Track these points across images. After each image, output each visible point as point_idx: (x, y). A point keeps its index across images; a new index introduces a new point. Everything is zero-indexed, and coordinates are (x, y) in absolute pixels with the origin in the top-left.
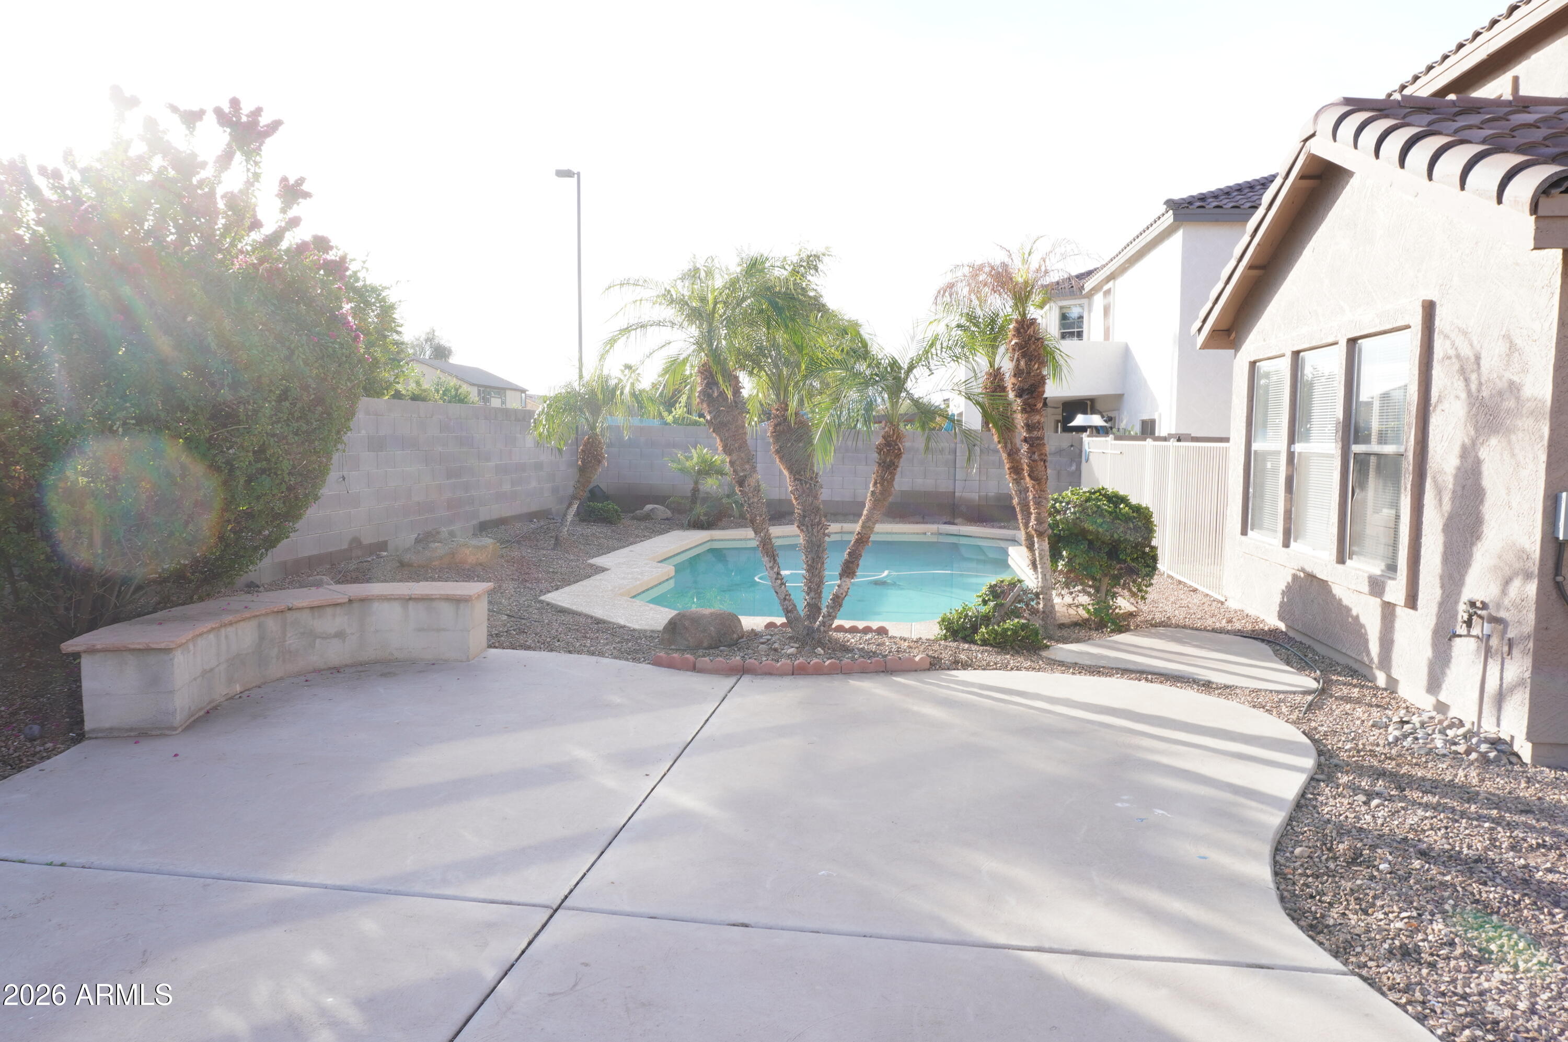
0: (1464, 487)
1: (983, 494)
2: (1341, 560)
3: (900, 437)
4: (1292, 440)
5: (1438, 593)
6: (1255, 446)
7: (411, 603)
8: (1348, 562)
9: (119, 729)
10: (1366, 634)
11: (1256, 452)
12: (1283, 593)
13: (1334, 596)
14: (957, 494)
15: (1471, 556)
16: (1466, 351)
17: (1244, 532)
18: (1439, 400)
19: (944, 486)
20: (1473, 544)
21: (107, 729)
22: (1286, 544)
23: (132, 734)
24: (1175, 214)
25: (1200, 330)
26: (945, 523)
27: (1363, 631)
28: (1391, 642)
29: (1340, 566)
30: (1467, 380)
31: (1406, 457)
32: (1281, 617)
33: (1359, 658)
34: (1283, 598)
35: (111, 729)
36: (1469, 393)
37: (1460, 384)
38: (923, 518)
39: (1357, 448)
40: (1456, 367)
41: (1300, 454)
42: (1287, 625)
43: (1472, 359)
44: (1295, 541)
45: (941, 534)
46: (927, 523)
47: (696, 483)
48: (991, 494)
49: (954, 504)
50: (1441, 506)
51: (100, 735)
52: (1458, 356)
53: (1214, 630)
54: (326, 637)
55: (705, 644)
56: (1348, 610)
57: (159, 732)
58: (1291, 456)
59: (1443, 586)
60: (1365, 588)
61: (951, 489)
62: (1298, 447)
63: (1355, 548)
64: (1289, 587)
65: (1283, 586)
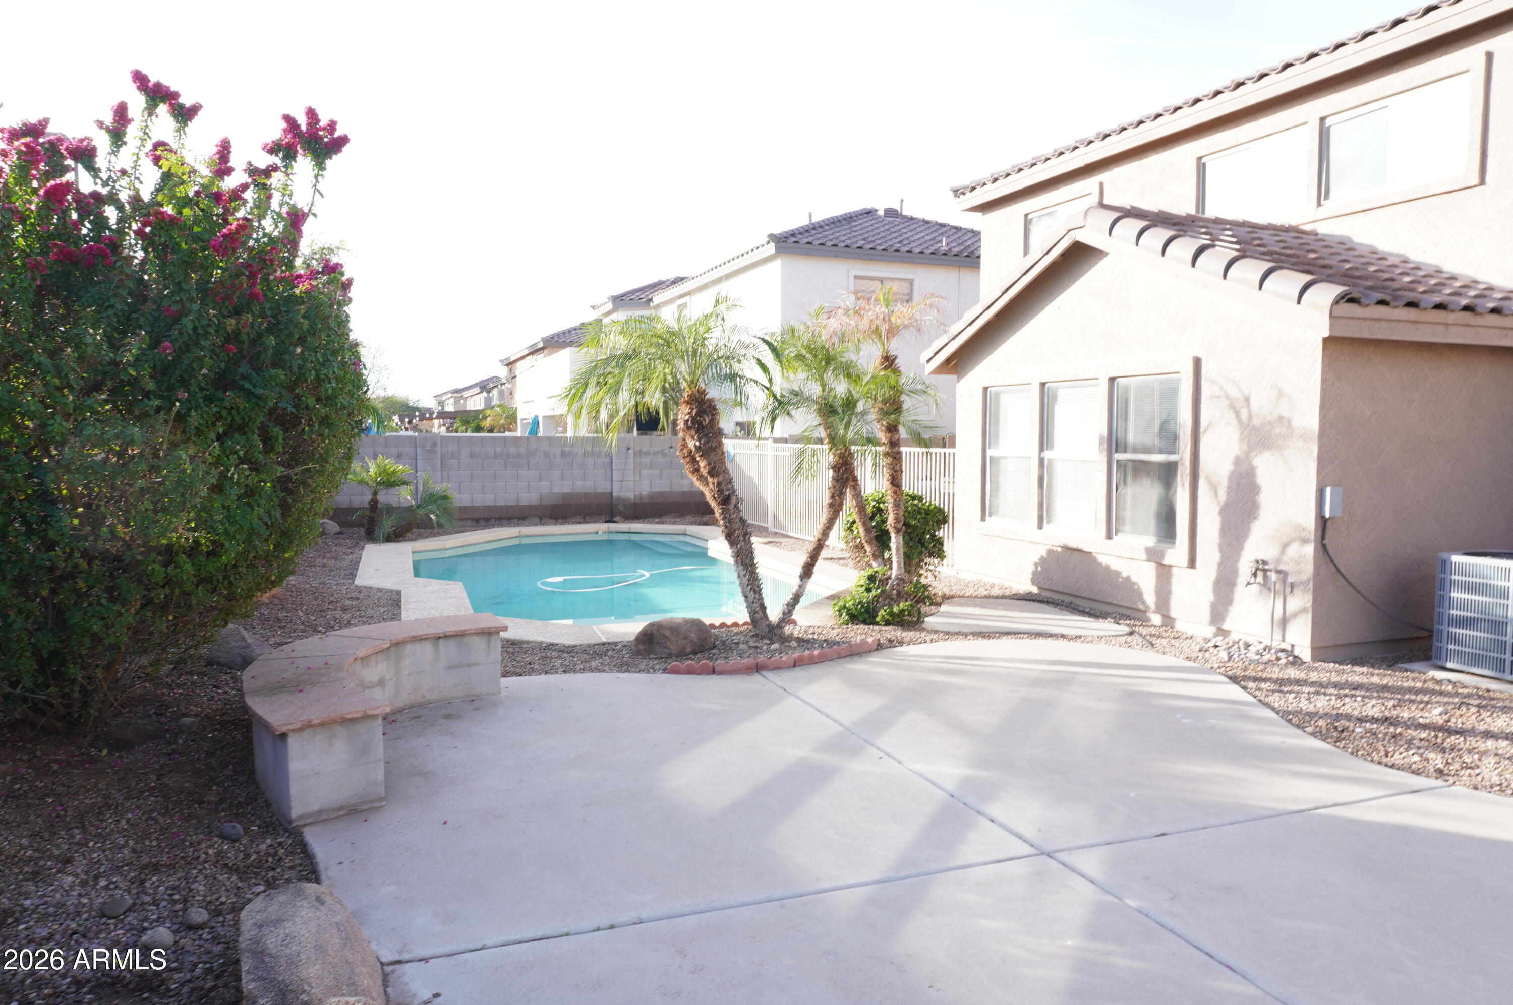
0: (1239, 485)
1: (637, 493)
2: (1109, 537)
3: (851, 455)
4: (1041, 449)
5: (1217, 557)
6: (989, 453)
7: (441, 641)
8: (1115, 538)
9: (328, 811)
10: (1139, 588)
11: (991, 457)
12: (1036, 565)
13: (1100, 564)
14: (615, 494)
15: (1249, 530)
16: (1234, 393)
17: (983, 518)
18: (1210, 425)
19: (603, 486)
20: (1249, 523)
21: (316, 813)
22: (1040, 526)
23: (342, 813)
24: (776, 247)
25: (929, 361)
26: (606, 522)
27: (1136, 587)
28: (1169, 593)
29: (1109, 541)
30: (1237, 414)
31: (1183, 464)
32: (1034, 582)
33: (1134, 606)
34: (1037, 568)
35: (320, 812)
36: (1240, 422)
37: (1231, 415)
38: (584, 518)
39: (1118, 456)
40: (1226, 403)
41: (1049, 460)
42: (1039, 588)
43: (1242, 399)
44: (1048, 523)
45: (611, 532)
46: (588, 523)
47: (375, 494)
48: (645, 493)
49: (612, 503)
50: (1216, 496)
51: (308, 820)
52: (1227, 397)
53: (997, 597)
54: (371, 686)
55: (688, 650)
56: (1117, 574)
57: (368, 806)
58: (1041, 461)
59: (1221, 551)
60: (1144, 556)
61: (609, 490)
62: (1047, 454)
63: (1121, 528)
64: (1043, 560)
65: (1036, 559)
